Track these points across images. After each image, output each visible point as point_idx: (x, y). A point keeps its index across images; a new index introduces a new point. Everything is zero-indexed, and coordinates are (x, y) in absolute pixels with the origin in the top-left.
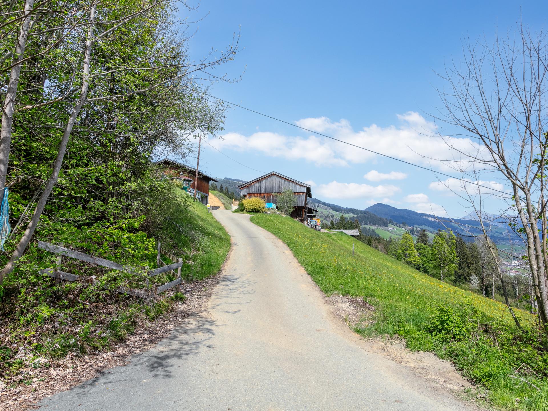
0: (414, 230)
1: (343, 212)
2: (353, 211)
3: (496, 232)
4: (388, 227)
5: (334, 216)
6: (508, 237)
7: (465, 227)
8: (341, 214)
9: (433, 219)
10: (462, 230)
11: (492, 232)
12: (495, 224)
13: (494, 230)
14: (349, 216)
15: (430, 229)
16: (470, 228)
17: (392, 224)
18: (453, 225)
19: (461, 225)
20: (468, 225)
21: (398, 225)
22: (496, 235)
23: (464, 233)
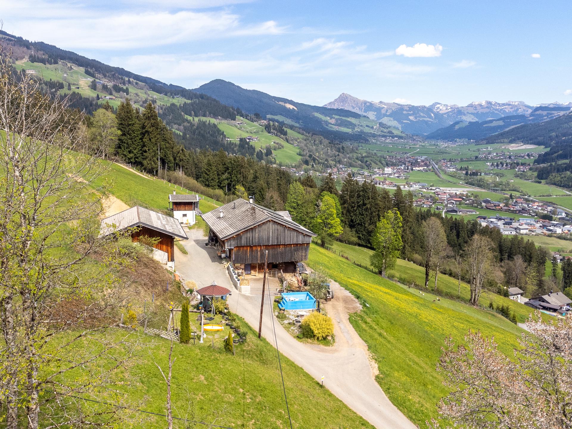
0: (270, 125)
1: (169, 94)
3: (367, 126)
4: (235, 120)
5: (156, 102)
6: (379, 133)
7: (331, 119)
8: (166, 98)
9: (291, 107)
10: (327, 123)
11: (361, 126)
12: (365, 114)
13: (364, 123)
14: (179, 101)
15: (288, 121)
16: (337, 120)
17: (241, 116)
18: (317, 115)
19: (326, 116)
20: (334, 116)
21: (249, 118)
22: (367, 130)
23: (329, 128)
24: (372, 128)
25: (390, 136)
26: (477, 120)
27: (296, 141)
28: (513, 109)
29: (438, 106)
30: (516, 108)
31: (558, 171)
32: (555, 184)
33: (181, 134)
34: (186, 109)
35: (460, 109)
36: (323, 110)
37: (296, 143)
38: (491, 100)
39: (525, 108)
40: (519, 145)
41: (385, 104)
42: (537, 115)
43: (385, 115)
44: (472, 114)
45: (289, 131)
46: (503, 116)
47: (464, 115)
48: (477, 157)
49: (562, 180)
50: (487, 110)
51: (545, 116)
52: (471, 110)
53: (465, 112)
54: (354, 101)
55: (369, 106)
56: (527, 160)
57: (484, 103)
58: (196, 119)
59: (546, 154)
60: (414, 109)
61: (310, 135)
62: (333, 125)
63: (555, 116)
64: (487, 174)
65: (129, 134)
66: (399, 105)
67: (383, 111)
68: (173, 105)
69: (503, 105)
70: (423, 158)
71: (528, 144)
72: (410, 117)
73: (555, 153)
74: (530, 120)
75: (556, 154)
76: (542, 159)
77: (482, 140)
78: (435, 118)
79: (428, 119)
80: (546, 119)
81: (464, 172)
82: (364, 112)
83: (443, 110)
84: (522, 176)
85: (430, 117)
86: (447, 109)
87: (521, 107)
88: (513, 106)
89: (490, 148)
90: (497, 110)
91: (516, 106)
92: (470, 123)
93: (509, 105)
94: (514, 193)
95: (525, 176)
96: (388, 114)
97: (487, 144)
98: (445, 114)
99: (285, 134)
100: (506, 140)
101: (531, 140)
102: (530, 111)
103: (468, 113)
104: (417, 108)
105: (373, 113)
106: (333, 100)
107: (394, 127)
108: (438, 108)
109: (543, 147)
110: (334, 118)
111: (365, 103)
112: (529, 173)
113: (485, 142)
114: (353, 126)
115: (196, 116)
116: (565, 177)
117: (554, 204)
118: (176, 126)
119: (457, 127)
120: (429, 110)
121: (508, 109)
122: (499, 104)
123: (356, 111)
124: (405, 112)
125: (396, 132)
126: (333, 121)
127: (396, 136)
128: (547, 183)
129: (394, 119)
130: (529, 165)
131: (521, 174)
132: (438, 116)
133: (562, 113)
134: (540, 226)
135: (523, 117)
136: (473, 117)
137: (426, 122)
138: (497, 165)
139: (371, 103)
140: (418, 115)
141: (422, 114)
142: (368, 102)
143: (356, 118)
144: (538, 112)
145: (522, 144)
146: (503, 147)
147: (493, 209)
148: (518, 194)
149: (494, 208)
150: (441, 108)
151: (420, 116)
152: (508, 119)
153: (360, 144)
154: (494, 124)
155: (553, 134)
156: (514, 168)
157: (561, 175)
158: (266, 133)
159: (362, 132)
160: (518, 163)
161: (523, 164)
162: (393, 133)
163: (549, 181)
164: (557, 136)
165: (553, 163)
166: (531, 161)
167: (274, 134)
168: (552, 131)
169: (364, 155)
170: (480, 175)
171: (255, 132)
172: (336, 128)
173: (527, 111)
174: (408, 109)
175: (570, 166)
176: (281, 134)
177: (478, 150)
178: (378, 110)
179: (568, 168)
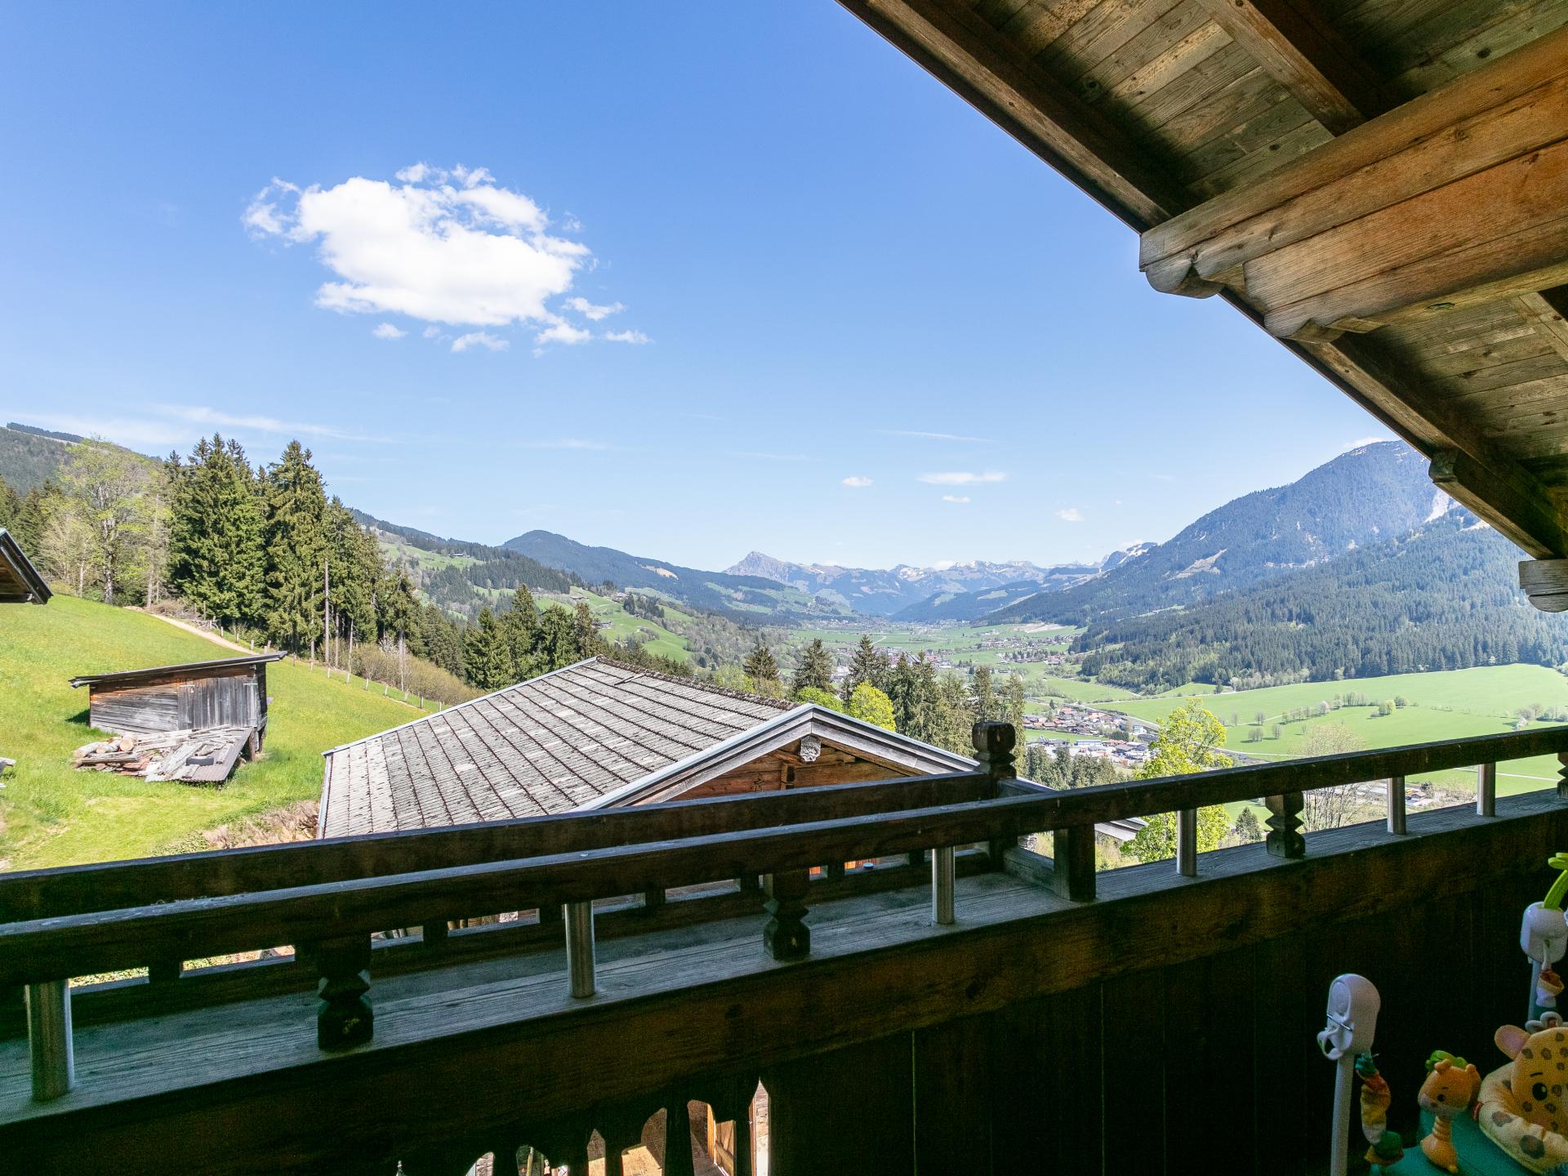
0: (633, 601)
1: (444, 552)
2: (473, 549)
4: (568, 591)
6: (817, 613)
7: (736, 592)
8: (438, 558)
9: (668, 574)
10: (729, 598)
11: (787, 602)
12: (790, 584)
13: (791, 599)
14: (463, 562)
15: (665, 597)
16: (746, 593)
17: (578, 586)
18: (711, 585)
19: (727, 587)
20: (741, 587)
21: (594, 589)
22: (796, 609)
23: (733, 606)
24: (805, 605)
25: (835, 618)
26: (965, 590)
27: (681, 626)
28: (1017, 573)
29: (904, 570)
30: (1021, 570)
31: (1112, 660)
32: (1111, 682)
33: (465, 618)
34: (475, 575)
35: (938, 574)
36: (723, 579)
37: (680, 630)
38: (984, 560)
39: (1034, 571)
40: (1039, 625)
41: (822, 568)
43: (823, 586)
44: (956, 581)
45: (667, 610)
46: (1003, 583)
47: (946, 582)
48: (979, 646)
49: (1122, 675)
50: (979, 575)
51: (1066, 581)
52: (956, 575)
53: (947, 579)
54: (772, 564)
55: (796, 572)
56: (1056, 647)
57: (973, 565)
58: (496, 593)
59: (1084, 637)
60: (868, 576)
61: (705, 615)
62: (740, 601)
64: (1002, 672)
65: (221, 533)
66: (843, 569)
67: (819, 580)
68: (451, 568)
69: (1002, 566)
70: (895, 651)
71: (1051, 623)
72: (862, 588)
73: (1099, 634)
74: (1045, 589)
75: (1101, 636)
76: (1082, 644)
77: (980, 620)
78: (901, 589)
79: (891, 591)
80: (1067, 586)
81: (967, 669)
82: (789, 581)
83: (912, 576)
84: (1055, 672)
85: (894, 587)
86: (918, 575)
87: (1029, 569)
88: (1017, 569)
89: (995, 631)
90: (993, 574)
91: (1021, 568)
92: (956, 594)
93: (1011, 566)
94: (1055, 700)
95: (1063, 672)
96: (827, 583)
97: (989, 625)
98: (916, 582)
99: (661, 614)
100: (1018, 619)
101: (1055, 616)
102: (1042, 575)
103: (951, 580)
104: (872, 573)
105: (804, 582)
106: (736, 563)
107: (840, 604)
108: (905, 573)
109: (1073, 627)
110: (741, 590)
111: (790, 566)
112: (1068, 667)
113: (985, 622)
114: (773, 602)
115: (495, 588)
116: (1125, 670)
117: (1122, 714)
118: (455, 606)
119: (937, 602)
120: (891, 577)
121: (1010, 574)
122: (995, 565)
123: (776, 578)
124: (854, 581)
125: (844, 612)
126: (740, 596)
127: (845, 618)
128: (1099, 681)
129: (839, 592)
130: (1063, 654)
131: (1056, 669)
132: (906, 585)
133: (1089, 577)
134: (1114, 752)
135: (1034, 583)
136: (959, 586)
137: (889, 596)
138: (1015, 657)
139: (799, 568)
140: (875, 585)
141: (881, 583)
142: (795, 566)
143: (778, 590)
144: (1054, 577)
145: (1042, 624)
146: (1014, 629)
147: (1030, 728)
148: (1061, 701)
149: (1031, 725)
150: (909, 573)
151: (878, 587)
152: (1012, 587)
153: (789, 631)
154: (993, 595)
155: (1087, 607)
156: (1041, 660)
157: (1117, 667)
158: (625, 614)
159: (789, 612)
160: (1046, 653)
161: (1052, 654)
162: (839, 613)
163: (1101, 677)
164: (1093, 610)
165: (1100, 650)
166: (1063, 647)
167: (641, 614)
168: (1083, 602)
169: (799, 647)
170: (993, 673)
171: (605, 613)
172: (743, 607)
173: (1038, 575)
174: (858, 575)
175: (1128, 653)
176: (654, 614)
177: (978, 635)
178: (811, 578)
179: (1125, 657)
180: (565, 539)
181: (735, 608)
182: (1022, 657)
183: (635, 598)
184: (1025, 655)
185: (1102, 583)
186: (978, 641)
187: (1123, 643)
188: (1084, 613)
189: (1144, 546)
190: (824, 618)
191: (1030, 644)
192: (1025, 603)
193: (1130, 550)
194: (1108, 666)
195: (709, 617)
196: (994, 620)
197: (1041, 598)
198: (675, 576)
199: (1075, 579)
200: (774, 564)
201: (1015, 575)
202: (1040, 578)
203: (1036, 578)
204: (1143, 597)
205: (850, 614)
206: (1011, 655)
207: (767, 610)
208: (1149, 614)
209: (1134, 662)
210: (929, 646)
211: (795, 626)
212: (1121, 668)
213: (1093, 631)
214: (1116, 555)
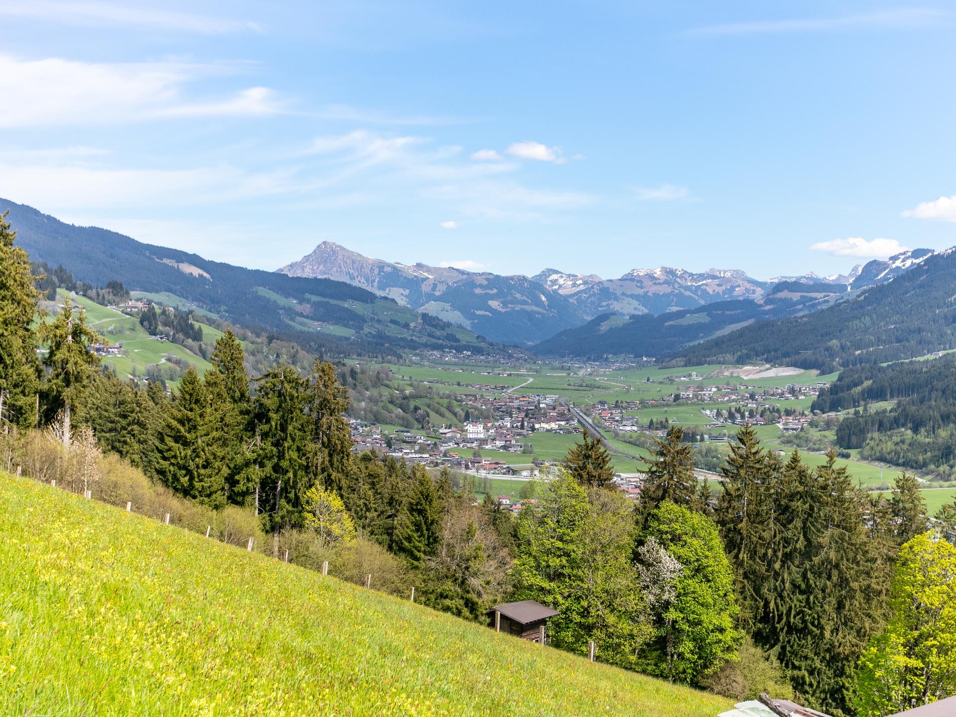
3: (392, 322)
4: (53, 298)
6: (424, 339)
7: (301, 303)
9: (196, 271)
10: (291, 312)
11: (379, 321)
12: (383, 293)
13: (385, 316)
16: (316, 305)
17: (69, 289)
18: (263, 292)
19: (287, 295)
20: (307, 296)
21: (93, 294)
22: (393, 331)
23: (296, 325)
24: (406, 326)
25: (451, 348)
26: (646, 311)
28: (724, 288)
29: (554, 277)
30: (729, 283)
31: (881, 427)
32: (882, 459)
35: (606, 285)
36: (279, 282)
38: (673, 266)
39: (748, 286)
40: (763, 368)
41: (429, 270)
42: (781, 300)
43: (431, 297)
44: (633, 296)
45: (206, 330)
46: (702, 302)
47: (617, 299)
48: (676, 397)
49: (898, 448)
50: (667, 289)
52: (631, 288)
53: (618, 293)
54: (353, 262)
55: (391, 275)
56: (790, 402)
57: (657, 273)
59: (835, 389)
60: (500, 285)
62: (307, 317)
63: (819, 303)
64: (716, 438)
66: (462, 272)
67: (425, 288)
69: (702, 276)
70: (548, 401)
71: (780, 365)
72: (490, 303)
73: (856, 385)
74: (767, 312)
75: (859, 389)
77: (672, 357)
78: (550, 306)
79: (534, 308)
80: (803, 311)
81: (661, 434)
82: (380, 288)
83: (566, 287)
85: (539, 303)
86: (574, 285)
87: (740, 282)
88: (722, 281)
89: (696, 374)
90: (688, 288)
91: (728, 280)
92: (633, 317)
93: (714, 277)
95: (807, 440)
96: (437, 293)
97: (686, 366)
98: (571, 296)
100: (729, 357)
101: (786, 355)
102: (759, 291)
103: (623, 294)
104: (505, 280)
105: (401, 290)
106: (298, 258)
107: (458, 326)
108: (554, 282)
109: (815, 372)
110: (309, 301)
111: (381, 265)
112: (814, 433)
113: (680, 361)
114: (356, 320)
116: (903, 442)
119: (604, 327)
120: (533, 287)
121: (712, 287)
122: (691, 275)
123: (359, 283)
124: (478, 291)
125: (464, 338)
126: (306, 308)
127: (467, 348)
128: (864, 458)
129: (455, 307)
130: (803, 414)
131: (797, 437)
132: (556, 301)
133: (834, 298)
135: (749, 303)
136: (635, 303)
137: (530, 315)
138: (731, 416)
139: (395, 268)
140: (509, 298)
141: (518, 296)
142: (389, 265)
143: (365, 301)
144: (780, 295)
145: (768, 366)
146: (726, 374)
150: (561, 281)
151: (515, 301)
152: (716, 309)
154: (689, 320)
155: (835, 343)
156: (772, 421)
157: (891, 437)
158: (143, 335)
159: (381, 336)
160: (778, 411)
161: (788, 413)
162: (458, 341)
163: (867, 451)
164: (843, 348)
165: (861, 409)
166: (804, 402)
167: (167, 336)
168: (829, 335)
169: (407, 392)
170: (702, 440)
171: (111, 332)
172: (315, 326)
173: (754, 292)
174: (485, 283)
175: (907, 416)
176: (187, 335)
177: (671, 381)
178: (413, 284)
179: (902, 421)
180: (36, 212)
181: (299, 328)
182: (743, 417)
183: (158, 310)
184: (747, 414)
185: (857, 307)
186: (671, 390)
187: (895, 401)
188: (832, 354)
189: (917, 253)
190: (436, 347)
191: (752, 397)
192: (742, 333)
193: (894, 258)
194: (876, 435)
195: (270, 342)
196: (694, 358)
197: (763, 328)
198: (205, 274)
199: (812, 299)
200: (356, 261)
201: (720, 290)
202: (758, 296)
203: (752, 296)
204: (919, 330)
205: (474, 342)
206: (725, 413)
207: (347, 332)
208: (930, 357)
209: (915, 430)
210: (600, 395)
211: (394, 359)
212: (896, 439)
213: (847, 381)
214: (874, 266)
